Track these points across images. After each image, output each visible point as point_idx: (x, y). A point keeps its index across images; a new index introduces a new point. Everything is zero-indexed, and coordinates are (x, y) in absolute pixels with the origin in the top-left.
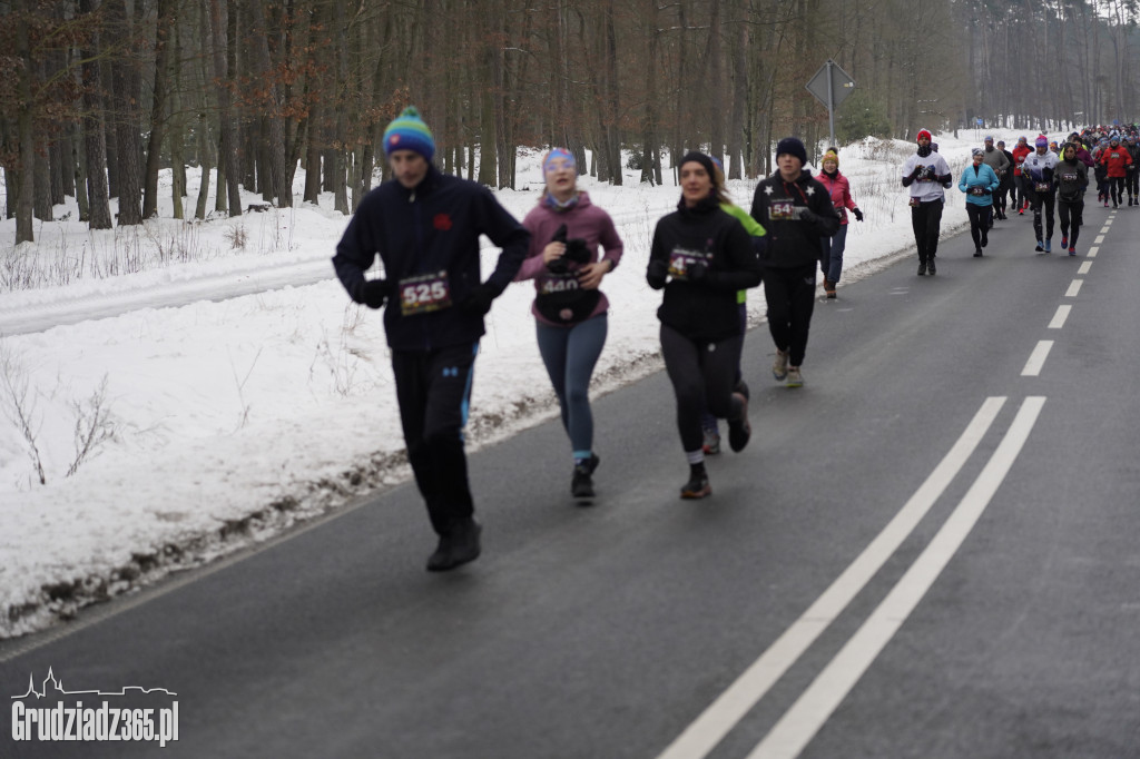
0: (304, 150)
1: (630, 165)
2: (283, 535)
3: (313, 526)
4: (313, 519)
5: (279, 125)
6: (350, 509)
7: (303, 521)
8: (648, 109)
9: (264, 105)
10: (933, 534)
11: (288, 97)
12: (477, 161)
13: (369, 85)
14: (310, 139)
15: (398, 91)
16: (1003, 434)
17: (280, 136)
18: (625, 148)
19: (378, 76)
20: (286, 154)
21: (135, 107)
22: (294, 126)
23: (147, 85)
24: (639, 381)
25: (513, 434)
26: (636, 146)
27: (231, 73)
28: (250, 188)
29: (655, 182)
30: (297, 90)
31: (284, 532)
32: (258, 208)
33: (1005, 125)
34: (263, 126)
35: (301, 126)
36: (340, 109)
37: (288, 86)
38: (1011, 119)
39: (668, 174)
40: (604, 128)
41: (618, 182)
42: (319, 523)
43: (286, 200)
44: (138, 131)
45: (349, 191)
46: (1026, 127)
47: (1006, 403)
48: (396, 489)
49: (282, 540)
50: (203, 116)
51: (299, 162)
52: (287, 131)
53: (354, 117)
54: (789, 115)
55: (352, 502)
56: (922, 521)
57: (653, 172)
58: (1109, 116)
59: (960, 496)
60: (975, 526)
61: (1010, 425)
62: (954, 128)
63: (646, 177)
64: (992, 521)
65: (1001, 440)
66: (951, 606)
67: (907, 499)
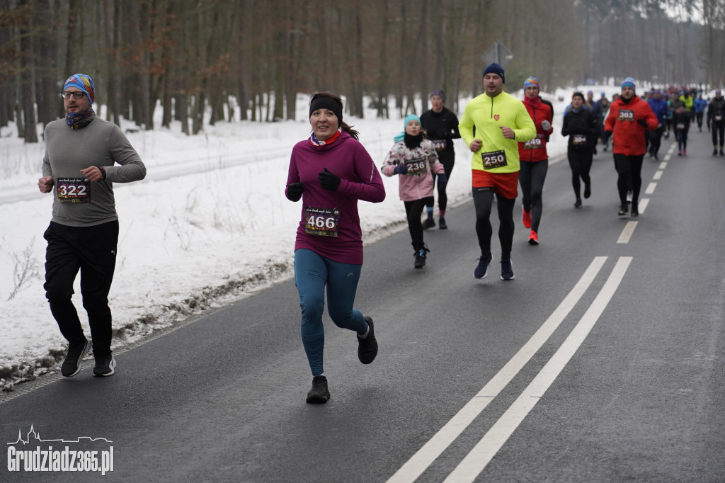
0: (162, 94)
1: (371, 106)
2: (146, 339)
3: (165, 334)
4: (165, 329)
5: (146, 79)
6: (189, 323)
7: (159, 330)
8: (382, 71)
9: (137, 65)
10: (560, 343)
11: (152, 60)
12: (272, 103)
13: (203, 52)
14: (166, 87)
15: (222, 57)
16: (605, 280)
17: (147, 85)
18: (367, 95)
19: (209, 48)
20: (151, 97)
21: (54, 66)
22: (156, 79)
23: (61, 52)
24: (373, 244)
26: (373, 94)
27: (116, 45)
28: (127, 117)
29: (385, 117)
30: (157, 56)
31: (146, 337)
32: (132, 131)
33: (608, 84)
34: (136, 79)
35: (160, 79)
36: (185, 68)
37: (152, 54)
38: (612, 81)
39: (393, 112)
40: (352, 82)
41: (361, 116)
42: (169, 332)
43: (150, 126)
44: (56, 81)
45: (190, 121)
47: (607, 260)
48: (217, 311)
49: (146, 342)
50: (97, 72)
51: (158, 102)
52: (151, 82)
53: (194, 74)
54: (471, 76)
55: (190, 318)
56: (553, 335)
57: (384, 111)
58: (674, 79)
59: (578, 320)
60: (587, 338)
61: (609, 275)
62: (576, 85)
63: (380, 114)
64: (597, 335)
65: (604, 284)
66: (572, 389)
67: (544, 321)
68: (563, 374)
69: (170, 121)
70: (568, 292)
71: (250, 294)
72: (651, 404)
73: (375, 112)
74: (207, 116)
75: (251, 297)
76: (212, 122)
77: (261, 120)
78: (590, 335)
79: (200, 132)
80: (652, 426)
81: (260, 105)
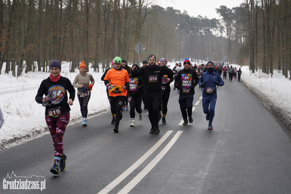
1: (92, 67)
10: (145, 166)
16: (170, 140)
18: (90, 62)
25: (42, 136)
29: (97, 71)
39: (101, 69)
46: (194, 61)
47: (173, 132)
54: (132, 56)
56: (143, 163)
57: (97, 69)
60: (157, 165)
61: (172, 138)
62: (176, 61)
63: (95, 70)
65: (169, 142)
67: (141, 157)
69: (9, 70)
71: (23, 143)
73: (93, 69)
74: (24, 70)
75: (23, 144)
76: (26, 72)
77: (47, 72)
78: (158, 163)
79: (20, 75)
81: (47, 65)
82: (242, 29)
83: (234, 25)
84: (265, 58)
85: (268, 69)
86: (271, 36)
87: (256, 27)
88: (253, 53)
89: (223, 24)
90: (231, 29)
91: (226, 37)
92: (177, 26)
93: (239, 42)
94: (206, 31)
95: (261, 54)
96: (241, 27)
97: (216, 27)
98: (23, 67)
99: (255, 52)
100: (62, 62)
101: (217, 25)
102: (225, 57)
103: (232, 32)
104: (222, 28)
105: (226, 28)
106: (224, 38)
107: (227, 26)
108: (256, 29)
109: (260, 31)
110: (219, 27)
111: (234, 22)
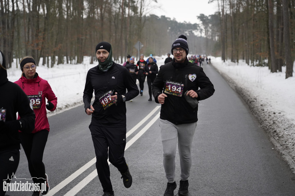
58: (197, 53)
59: (145, 126)
60: (146, 132)
64: (149, 131)
66: (135, 149)
67: (134, 126)
68: (134, 143)
69: (45, 63)
70: (145, 117)
72: (158, 153)
74: (56, 63)
76: (58, 64)
77: (73, 64)
78: (147, 131)
79: (53, 67)
80: (156, 161)
81: (73, 59)
82: (216, 30)
83: (210, 28)
84: (232, 51)
85: (235, 59)
86: (237, 35)
87: (226, 28)
88: (224, 48)
89: (202, 27)
90: (208, 31)
91: (205, 36)
92: (168, 29)
93: (214, 40)
94: (190, 33)
95: (230, 49)
96: (215, 29)
97: (197, 29)
98: (55, 61)
99: (225, 47)
100: (84, 57)
101: (198, 28)
102: (204, 51)
103: (209, 33)
104: (201, 30)
105: (204, 29)
106: (203, 38)
107: (205, 28)
108: (226, 30)
109: (229, 32)
110: (199, 29)
111: (210, 25)
